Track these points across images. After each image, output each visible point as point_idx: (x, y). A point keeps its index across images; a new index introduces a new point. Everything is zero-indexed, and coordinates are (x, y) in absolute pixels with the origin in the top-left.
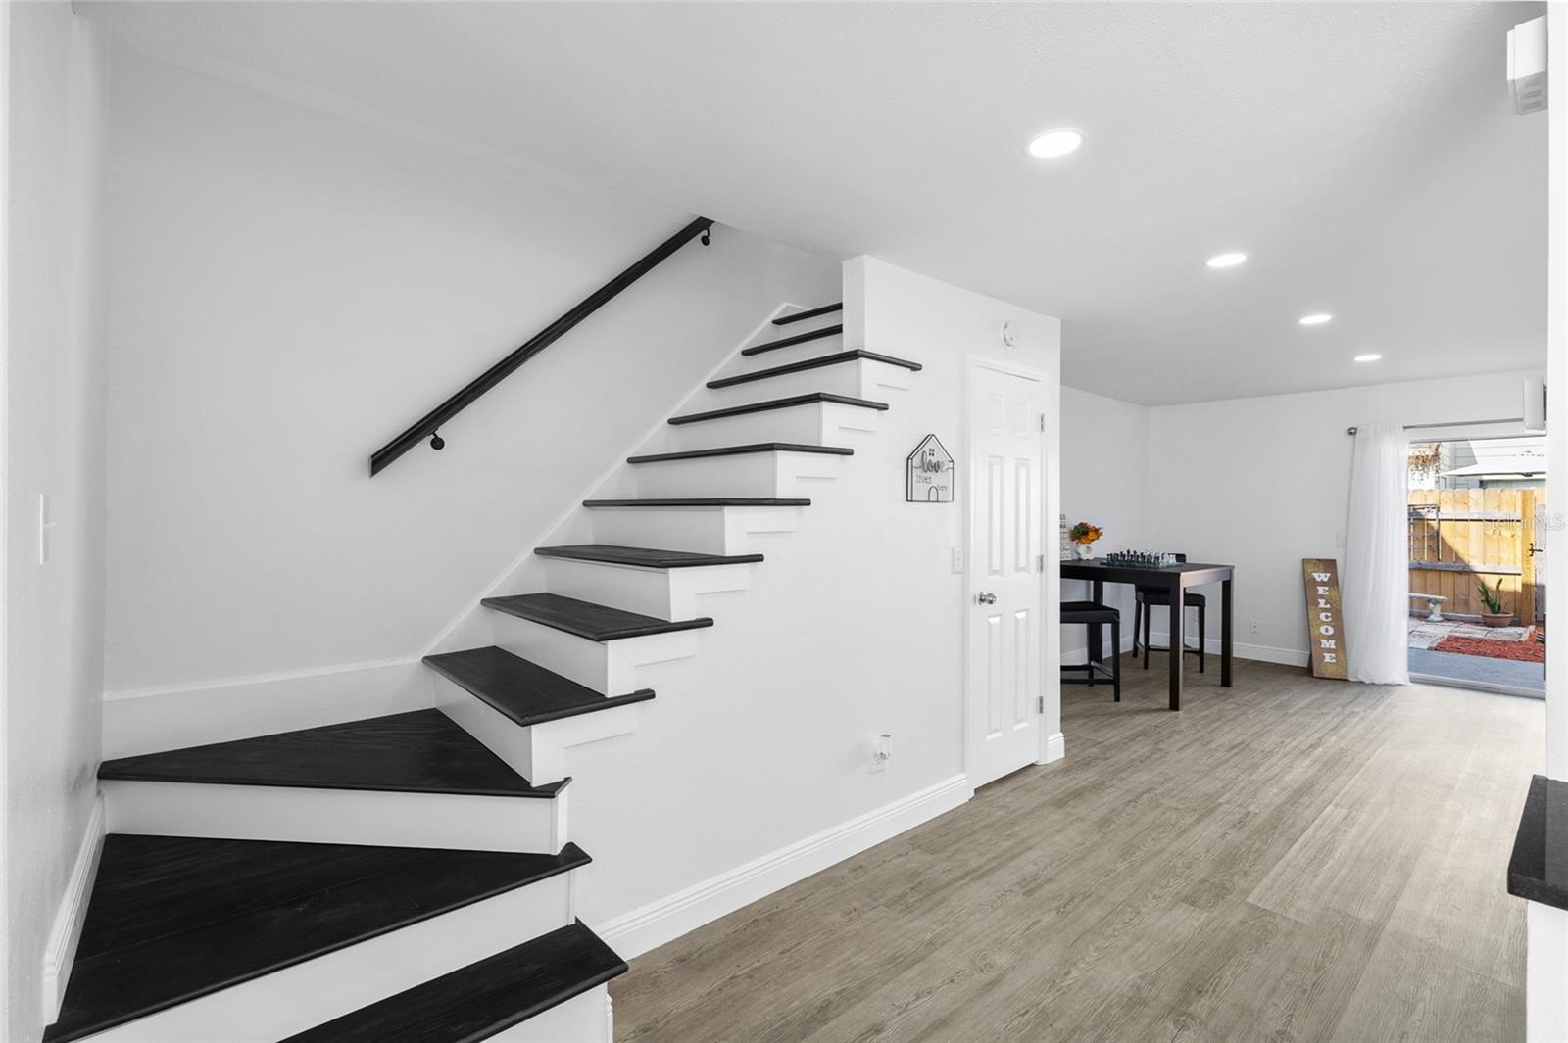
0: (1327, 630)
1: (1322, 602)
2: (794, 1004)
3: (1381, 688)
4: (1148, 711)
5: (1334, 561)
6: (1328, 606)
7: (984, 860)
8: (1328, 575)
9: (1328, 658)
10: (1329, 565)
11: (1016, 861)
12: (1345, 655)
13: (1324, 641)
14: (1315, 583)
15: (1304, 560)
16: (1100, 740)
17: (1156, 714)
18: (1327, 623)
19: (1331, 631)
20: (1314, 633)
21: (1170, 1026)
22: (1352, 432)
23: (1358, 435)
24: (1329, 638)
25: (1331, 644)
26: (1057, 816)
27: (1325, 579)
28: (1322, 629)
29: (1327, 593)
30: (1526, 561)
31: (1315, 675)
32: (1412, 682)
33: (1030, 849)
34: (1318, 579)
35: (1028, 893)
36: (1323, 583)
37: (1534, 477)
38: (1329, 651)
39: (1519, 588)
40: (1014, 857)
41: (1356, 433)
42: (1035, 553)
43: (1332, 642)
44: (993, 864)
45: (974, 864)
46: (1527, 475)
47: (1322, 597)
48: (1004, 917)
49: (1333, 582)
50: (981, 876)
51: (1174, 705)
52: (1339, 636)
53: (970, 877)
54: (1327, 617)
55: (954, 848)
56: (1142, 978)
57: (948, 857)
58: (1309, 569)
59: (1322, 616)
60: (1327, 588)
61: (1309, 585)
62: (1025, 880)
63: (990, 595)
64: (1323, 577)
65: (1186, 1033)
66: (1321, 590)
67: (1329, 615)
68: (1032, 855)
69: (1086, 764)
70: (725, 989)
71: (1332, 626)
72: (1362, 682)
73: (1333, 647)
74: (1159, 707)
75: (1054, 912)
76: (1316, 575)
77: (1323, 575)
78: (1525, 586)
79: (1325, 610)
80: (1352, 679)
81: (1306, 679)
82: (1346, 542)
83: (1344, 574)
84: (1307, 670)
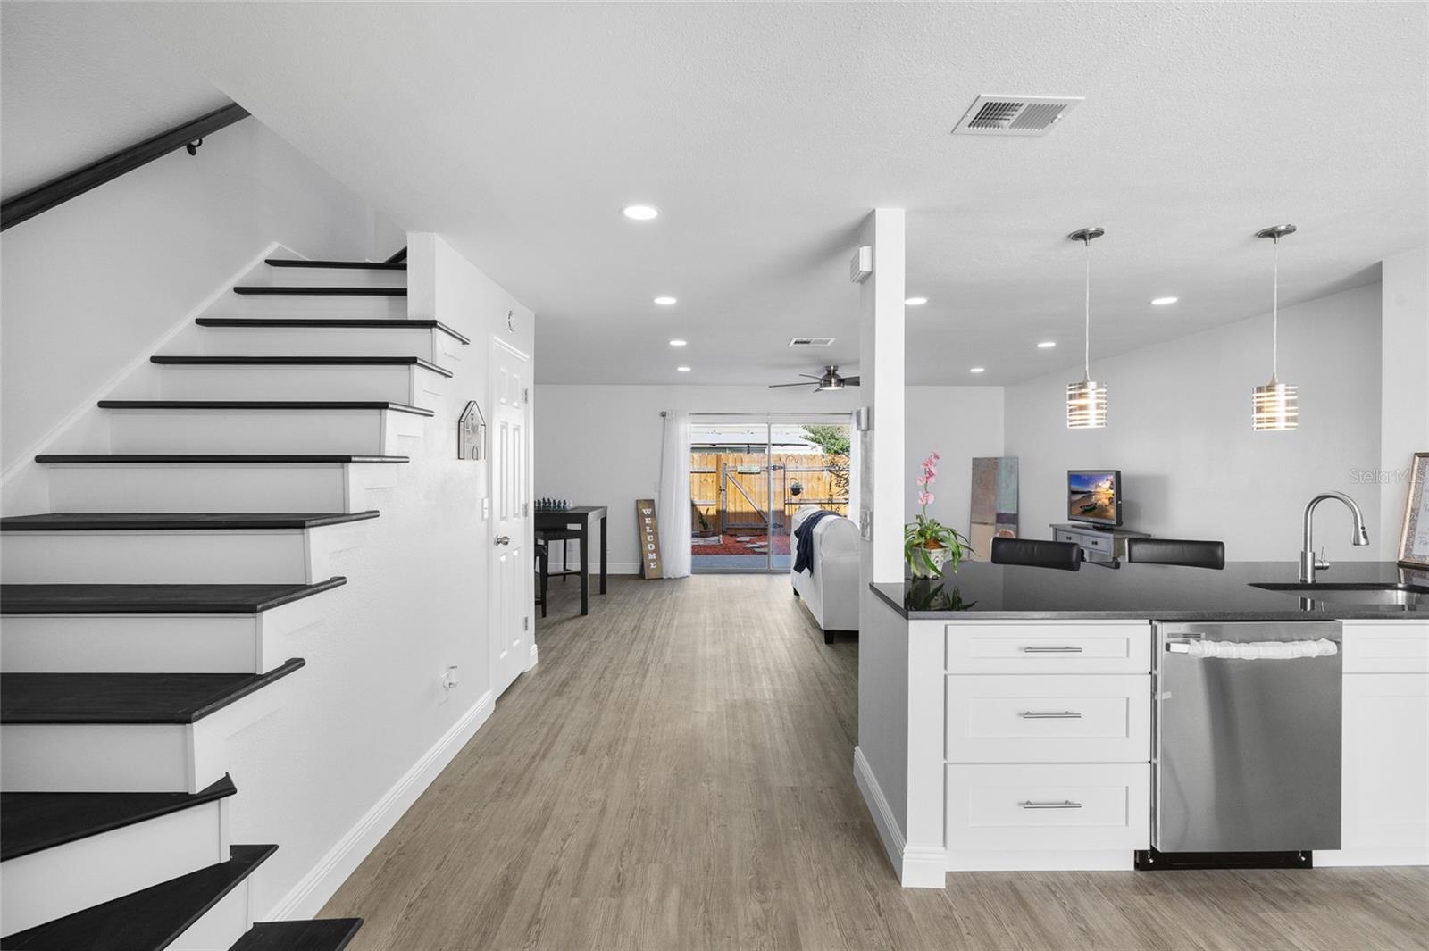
0: (651, 547)
1: (648, 528)
2: (480, 893)
3: (677, 581)
4: (569, 619)
5: (653, 501)
6: (652, 531)
7: (537, 745)
8: (651, 510)
9: (653, 565)
10: (650, 503)
11: (559, 738)
12: (661, 562)
13: (650, 555)
14: (644, 516)
15: (637, 501)
16: (553, 645)
17: (575, 620)
18: (651, 542)
19: (653, 547)
20: (644, 549)
21: (703, 784)
22: (663, 415)
23: (667, 417)
24: (652, 552)
25: (654, 556)
26: (563, 701)
27: (649, 513)
28: (649, 547)
29: (651, 522)
30: (718, 497)
31: (647, 578)
32: (692, 573)
33: (562, 727)
34: (646, 513)
35: (583, 752)
36: (648, 516)
37: (717, 446)
38: (653, 560)
39: (715, 513)
40: (556, 736)
41: (666, 415)
42: (523, 502)
43: (654, 554)
44: (547, 744)
45: (532, 750)
46: (714, 445)
47: (648, 525)
48: (579, 773)
49: (653, 515)
50: (544, 757)
51: (584, 612)
52: (657, 551)
53: (537, 759)
54: (651, 538)
55: (510, 745)
56: (676, 768)
57: (510, 753)
58: (641, 506)
59: (649, 537)
60: (650, 519)
61: (640, 517)
62: (574, 746)
63: (505, 538)
64: (647, 511)
66: (648, 521)
67: (652, 536)
68: (566, 730)
69: (556, 663)
70: (410, 916)
71: (654, 544)
72: (670, 578)
73: (655, 558)
74: (572, 615)
75: (606, 757)
76: (644, 510)
78: (718, 511)
79: (649, 534)
80: (665, 577)
81: (641, 581)
82: (659, 487)
83: (659, 508)
84: (641, 576)
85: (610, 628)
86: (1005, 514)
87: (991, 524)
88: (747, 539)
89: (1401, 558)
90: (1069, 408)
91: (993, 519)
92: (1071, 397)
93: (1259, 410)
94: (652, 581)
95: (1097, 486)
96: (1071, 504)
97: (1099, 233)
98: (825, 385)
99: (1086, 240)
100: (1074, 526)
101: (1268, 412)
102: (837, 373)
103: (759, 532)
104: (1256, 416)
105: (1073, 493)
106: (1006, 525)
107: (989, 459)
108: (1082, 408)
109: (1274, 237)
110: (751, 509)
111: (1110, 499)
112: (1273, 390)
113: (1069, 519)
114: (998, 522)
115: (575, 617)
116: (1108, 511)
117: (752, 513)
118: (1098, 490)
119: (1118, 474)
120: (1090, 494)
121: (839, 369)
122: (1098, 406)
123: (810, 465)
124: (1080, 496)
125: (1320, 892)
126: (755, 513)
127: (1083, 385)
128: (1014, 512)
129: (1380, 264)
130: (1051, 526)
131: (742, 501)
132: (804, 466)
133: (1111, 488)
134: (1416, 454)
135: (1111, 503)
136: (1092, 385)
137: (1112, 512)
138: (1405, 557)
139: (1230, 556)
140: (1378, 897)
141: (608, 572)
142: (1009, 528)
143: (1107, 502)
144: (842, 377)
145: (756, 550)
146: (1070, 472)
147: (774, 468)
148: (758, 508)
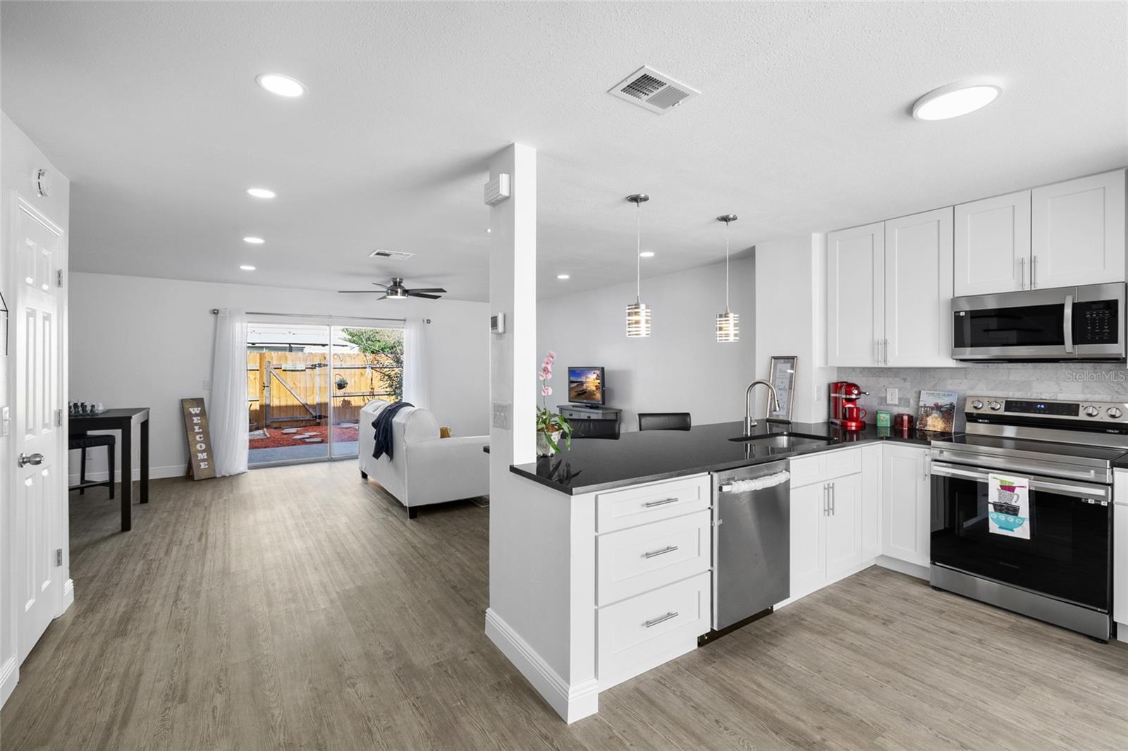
0: (201, 447)
1: (197, 428)
3: (232, 478)
4: (105, 539)
5: (202, 399)
6: (201, 430)
7: (108, 710)
8: (199, 409)
9: (203, 465)
10: (199, 402)
11: (141, 690)
12: (213, 461)
13: (199, 455)
14: (191, 416)
15: (182, 400)
16: (90, 575)
17: (114, 540)
18: (200, 442)
19: (204, 446)
20: (193, 450)
21: (348, 690)
22: (215, 312)
23: (219, 315)
24: (202, 452)
25: (204, 456)
26: (128, 643)
27: (198, 412)
28: (198, 447)
29: (199, 421)
30: (261, 392)
31: (196, 479)
32: (249, 469)
33: (140, 675)
34: (193, 413)
35: (183, 699)
36: (196, 415)
38: (203, 460)
39: (258, 408)
40: (135, 690)
41: (218, 313)
42: (54, 408)
43: (205, 454)
44: (123, 706)
45: (104, 718)
47: (196, 424)
48: (187, 726)
49: (203, 414)
50: (125, 723)
51: (126, 526)
52: (209, 450)
53: (115, 728)
54: (200, 438)
55: (62, 723)
56: (310, 682)
57: (67, 734)
58: (186, 405)
59: (198, 438)
60: (199, 418)
61: (185, 418)
62: (167, 695)
63: (36, 455)
65: (357, 686)
66: (196, 420)
67: (202, 436)
68: (147, 679)
69: (103, 596)
71: (205, 443)
72: (224, 477)
73: (206, 457)
74: (108, 534)
75: (218, 695)
76: (191, 410)
77: (196, 409)
78: (261, 406)
79: (199, 433)
80: (218, 476)
81: (190, 483)
82: (211, 386)
83: (210, 407)
84: (189, 476)
85: (167, 540)
88: (294, 430)
89: (768, 417)
90: (627, 322)
92: (629, 314)
93: (721, 329)
94: (203, 482)
95: (587, 377)
96: (570, 389)
97: (646, 199)
98: (392, 294)
99: (637, 202)
100: (573, 406)
101: (725, 330)
102: (402, 284)
103: (304, 424)
104: (718, 332)
105: (571, 382)
108: (637, 322)
109: (726, 221)
110: (298, 403)
111: (596, 386)
112: (728, 317)
113: (570, 401)
115: (113, 535)
116: (595, 395)
117: (297, 406)
118: (588, 380)
119: (603, 369)
120: (582, 383)
121: (404, 281)
122: (647, 322)
123: (353, 363)
124: (575, 384)
125: (784, 627)
126: (300, 406)
127: (637, 306)
129: (754, 247)
130: (558, 406)
131: (286, 396)
132: (347, 363)
133: (597, 379)
134: (773, 357)
135: (597, 389)
136: (643, 306)
137: (598, 396)
138: (770, 416)
139: (694, 422)
140: (806, 620)
141: (151, 477)
143: (594, 388)
144: (407, 288)
145: (307, 440)
146: (569, 368)
147: (320, 365)
148: (303, 401)
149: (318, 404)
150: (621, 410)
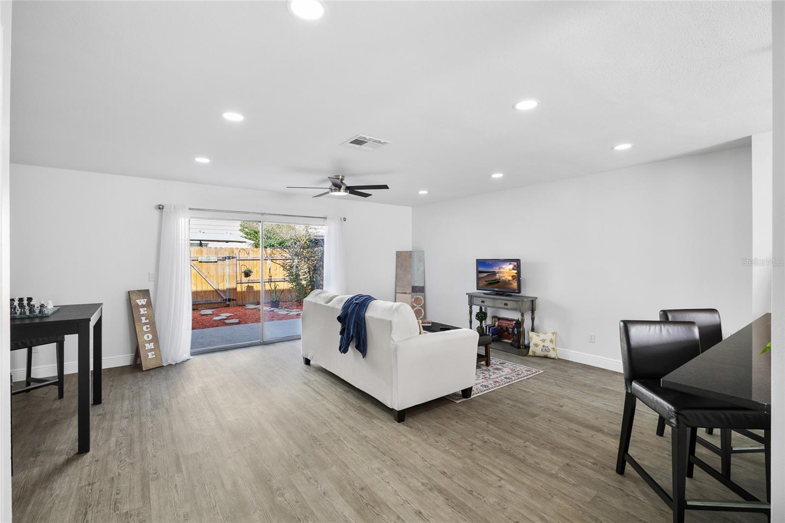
0: (148, 337)
1: (143, 319)
3: (178, 366)
5: (148, 290)
6: (147, 321)
8: (146, 300)
9: (151, 355)
10: (145, 293)
12: (160, 351)
13: (147, 345)
14: (138, 306)
15: (129, 292)
18: (147, 332)
19: (151, 337)
20: (140, 339)
22: (161, 208)
24: (149, 342)
25: (152, 346)
27: (144, 303)
28: (145, 337)
29: (146, 312)
31: (144, 370)
32: (192, 354)
34: (140, 304)
36: (143, 306)
38: (151, 350)
41: (163, 208)
43: (152, 344)
47: (143, 315)
49: (149, 305)
51: (84, 446)
52: (156, 340)
54: (147, 328)
58: (133, 297)
59: (145, 328)
60: (145, 309)
61: (132, 309)
64: (142, 302)
66: (142, 311)
67: (148, 326)
71: (151, 334)
72: (170, 365)
73: (153, 347)
76: (138, 301)
77: (142, 300)
79: (146, 324)
80: (165, 364)
81: (139, 374)
82: (156, 277)
83: (155, 298)
84: (136, 366)
86: (417, 287)
87: (410, 293)
88: (209, 312)
91: (409, 290)
94: (152, 373)
95: (500, 268)
96: (478, 279)
98: (335, 190)
100: (484, 294)
103: (216, 306)
105: (479, 272)
106: (418, 293)
107: (407, 252)
110: (211, 289)
111: (513, 276)
113: (477, 289)
114: (413, 291)
116: (511, 284)
117: (210, 292)
118: (502, 270)
119: (518, 261)
120: (494, 273)
124: (486, 274)
126: (213, 291)
128: (422, 285)
129: (750, 137)
130: (467, 294)
131: (202, 284)
133: (513, 269)
135: (514, 279)
137: (515, 285)
142: (420, 296)
143: (510, 278)
146: (477, 260)
147: (229, 258)
148: (216, 287)
149: (227, 289)
150: (536, 298)
